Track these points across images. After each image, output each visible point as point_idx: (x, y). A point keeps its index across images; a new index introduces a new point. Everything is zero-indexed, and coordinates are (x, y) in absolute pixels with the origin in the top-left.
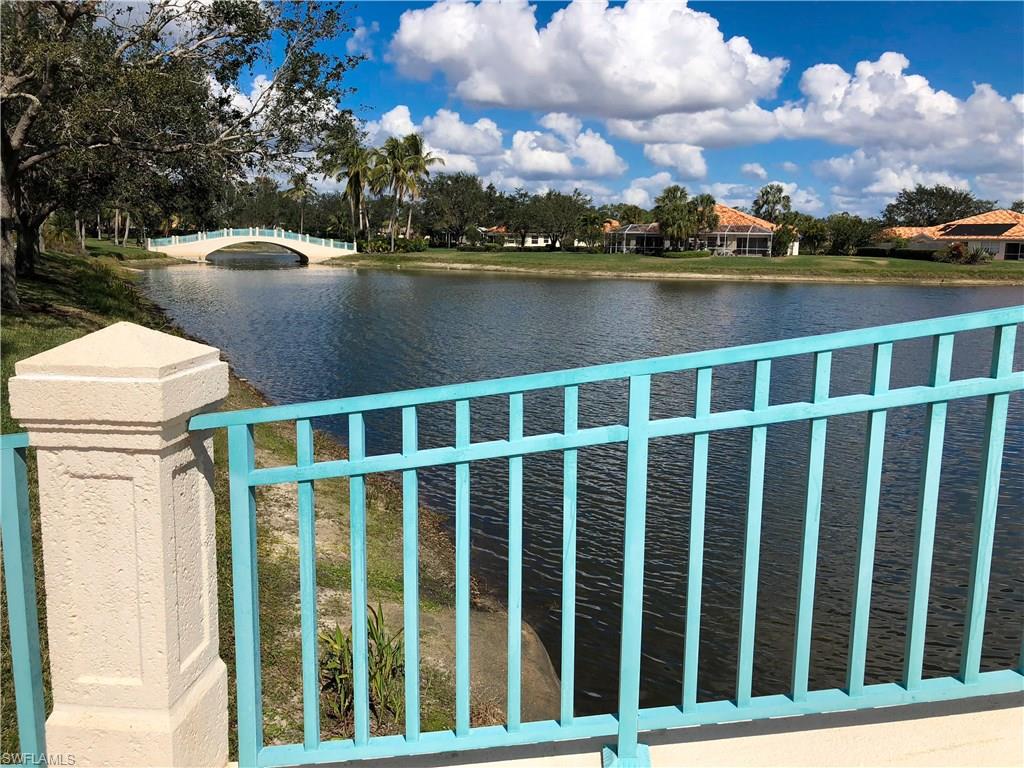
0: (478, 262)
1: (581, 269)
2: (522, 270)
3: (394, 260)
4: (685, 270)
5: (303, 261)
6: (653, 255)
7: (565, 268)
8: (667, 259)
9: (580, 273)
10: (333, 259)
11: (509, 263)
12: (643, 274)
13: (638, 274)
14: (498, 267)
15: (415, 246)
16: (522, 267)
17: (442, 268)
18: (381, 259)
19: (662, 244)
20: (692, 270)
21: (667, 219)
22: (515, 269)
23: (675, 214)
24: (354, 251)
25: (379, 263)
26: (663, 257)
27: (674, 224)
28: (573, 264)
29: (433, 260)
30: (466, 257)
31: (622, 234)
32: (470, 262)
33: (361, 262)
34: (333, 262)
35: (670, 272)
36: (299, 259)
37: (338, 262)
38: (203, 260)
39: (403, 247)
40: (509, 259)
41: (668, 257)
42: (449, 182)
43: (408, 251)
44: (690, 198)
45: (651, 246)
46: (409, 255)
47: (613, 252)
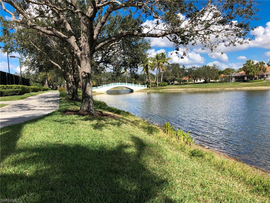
0: (185, 88)
1: (221, 88)
2: (200, 89)
3: (159, 89)
4: (259, 86)
5: (132, 91)
6: (243, 82)
7: (216, 88)
8: (250, 83)
9: (221, 89)
10: (141, 90)
11: (195, 87)
12: (244, 88)
13: (242, 88)
14: (192, 89)
15: (164, 85)
16: (200, 88)
17: (174, 90)
18: (155, 89)
19: (244, 79)
20: (261, 86)
21: (249, 70)
22: (198, 89)
23: (252, 68)
24: (146, 88)
25: (154, 90)
26: (248, 82)
27: (251, 71)
28: (218, 86)
29: (171, 88)
30: (181, 87)
31: (232, 76)
32: (182, 88)
33: (149, 90)
34: (141, 91)
35: (254, 87)
36: (131, 91)
37: (142, 91)
38: (105, 93)
39: (161, 85)
40: (195, 86)
41: (250, 82)
42: (171, 66)
43: (162, 86)
44: (255, 63)
45: (240, 79)
46: (163, 87)
47: (228, 82)
